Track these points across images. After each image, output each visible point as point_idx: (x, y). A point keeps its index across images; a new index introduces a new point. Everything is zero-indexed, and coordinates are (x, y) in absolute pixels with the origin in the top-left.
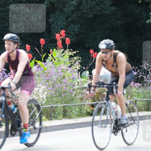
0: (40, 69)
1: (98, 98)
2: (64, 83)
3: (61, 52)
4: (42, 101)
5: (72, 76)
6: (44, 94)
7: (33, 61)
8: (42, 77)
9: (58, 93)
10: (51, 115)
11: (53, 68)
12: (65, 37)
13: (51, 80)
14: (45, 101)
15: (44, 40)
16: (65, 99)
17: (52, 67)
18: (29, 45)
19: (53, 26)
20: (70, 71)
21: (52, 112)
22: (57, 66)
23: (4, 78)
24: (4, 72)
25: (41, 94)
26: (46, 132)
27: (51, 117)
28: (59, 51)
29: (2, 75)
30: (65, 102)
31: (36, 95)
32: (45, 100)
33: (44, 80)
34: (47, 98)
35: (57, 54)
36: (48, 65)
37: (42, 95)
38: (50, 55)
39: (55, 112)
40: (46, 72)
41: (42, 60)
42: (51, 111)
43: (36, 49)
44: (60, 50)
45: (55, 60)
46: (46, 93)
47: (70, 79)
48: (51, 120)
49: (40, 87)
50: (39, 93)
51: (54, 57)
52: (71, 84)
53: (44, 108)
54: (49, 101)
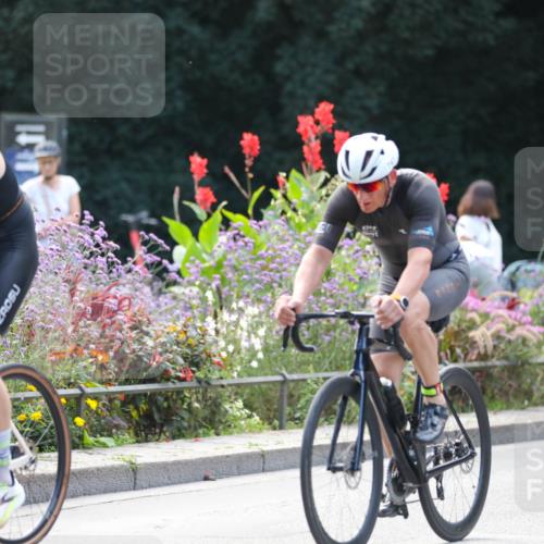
0: (241, 243)
1: (453, 351)
2: (328, 294)
3: (319, 184)
4: (250, 362)
5: (358, 271)
6: (256, 336)
7: (217, 217)
8: (247, 274)
9: (306, 333)
10: (280, 410)
11: (288, 240)
12: (333, 129)
13: (280, 286)
14: (259, 361)
15: (256, 138)
16: (333, 354)
17: (286, 237)
18: (203, 158)
19: (289, 87)
20: (351, 252)
21: (285, 400)
22: (303, 233)
23: (111, 275)
24: (110, 254)
25: (245, 334)
26: (264, 471)
27: (280, 420)
28: (309, 178)
29: (105, 267)
30: (330, 363)
31: (225, 337)
32: (260, 355)
33: (258, 285)
34: (266, 350)
35: (303, 189)
36: (270, 231)
37: (249, 336)
38: (278, 194)
39: (295, 398)
40: (262, 255)
41: (250, 211)
42: (281, 396)
43: (227, 170)
44: (315, 175)
45: (295, 210)
46: (262, 332)
47: (351, 280)
48: (281, 427)
49: (241, 311)
50: (239, 331)
51: (294, 201)
52: (355, 298)
53: (256, 387)
54: (275, 359)
